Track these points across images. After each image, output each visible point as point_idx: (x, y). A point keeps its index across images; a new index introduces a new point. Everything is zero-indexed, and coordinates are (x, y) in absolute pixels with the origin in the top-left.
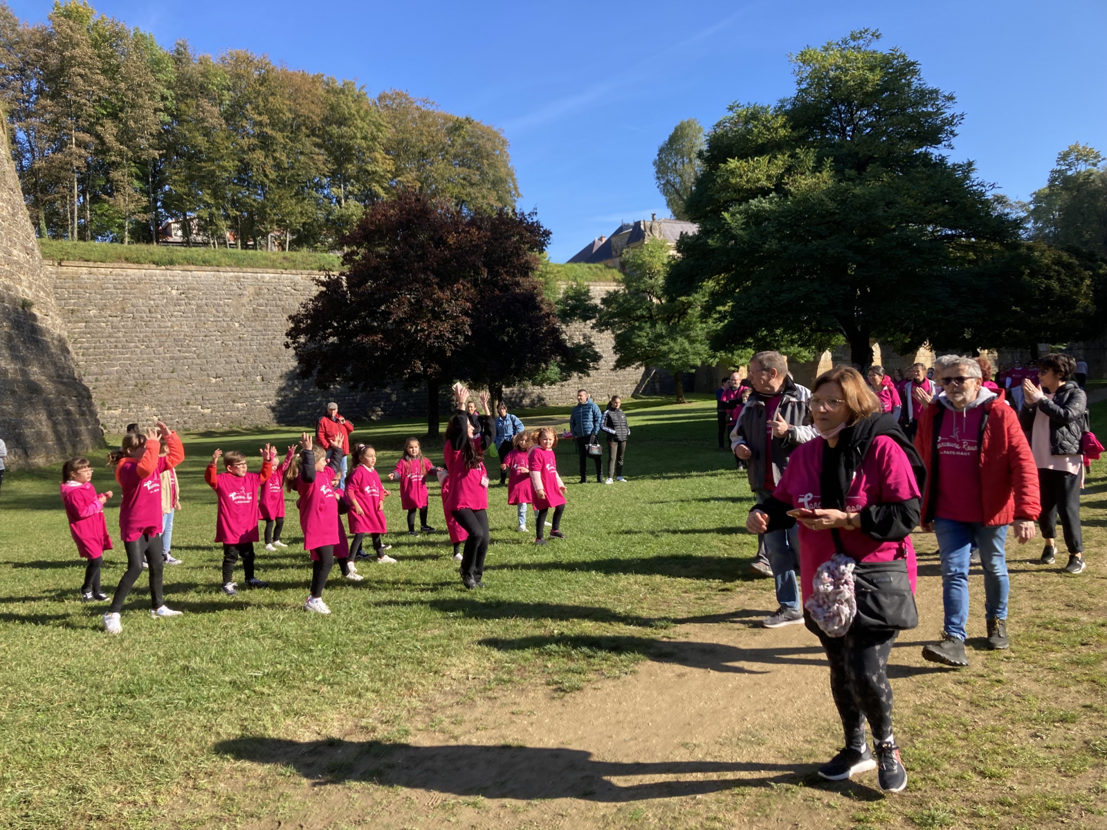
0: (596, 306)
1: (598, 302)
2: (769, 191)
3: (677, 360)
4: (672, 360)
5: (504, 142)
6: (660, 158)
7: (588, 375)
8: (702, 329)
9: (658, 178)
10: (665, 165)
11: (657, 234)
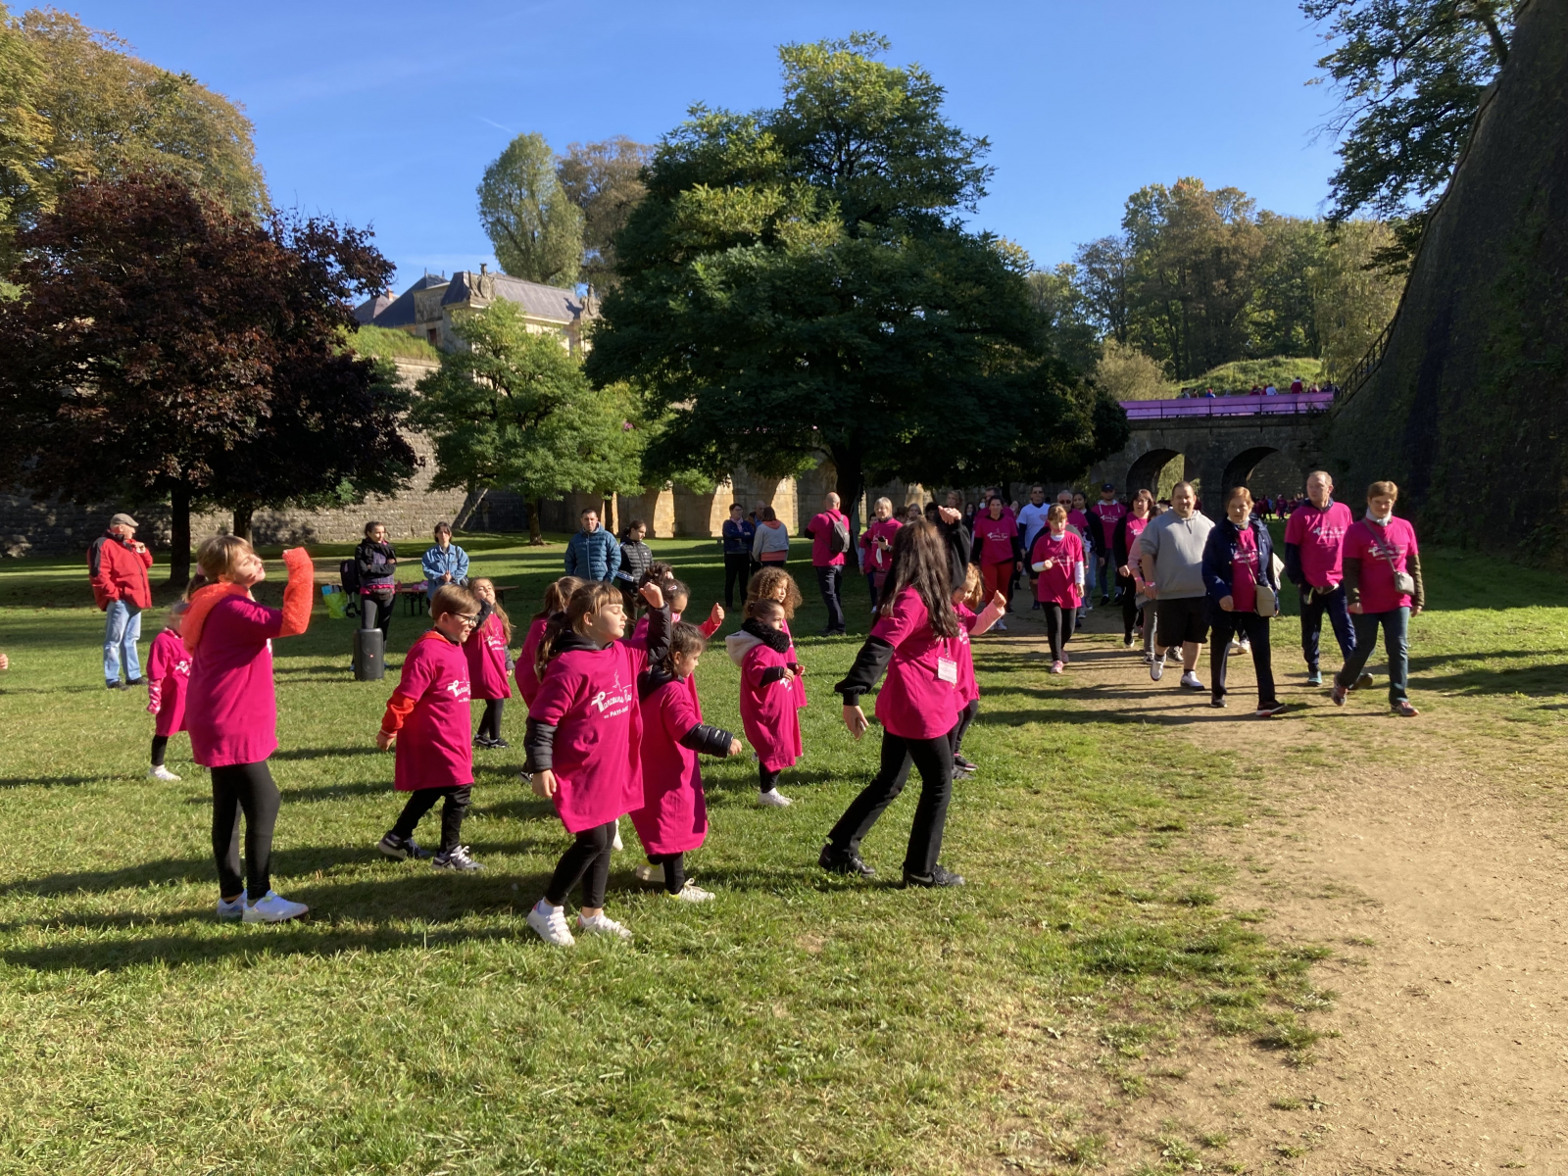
0: (409, 392)
1: (409, 385)
2: (754, 239)
3: (537, 481)
4: (529, 480)
5: (245, 125)
6: (487, 184)
8: (574, 438)
9: (484, 213)
10: (494, 195)
11: (488, 295)
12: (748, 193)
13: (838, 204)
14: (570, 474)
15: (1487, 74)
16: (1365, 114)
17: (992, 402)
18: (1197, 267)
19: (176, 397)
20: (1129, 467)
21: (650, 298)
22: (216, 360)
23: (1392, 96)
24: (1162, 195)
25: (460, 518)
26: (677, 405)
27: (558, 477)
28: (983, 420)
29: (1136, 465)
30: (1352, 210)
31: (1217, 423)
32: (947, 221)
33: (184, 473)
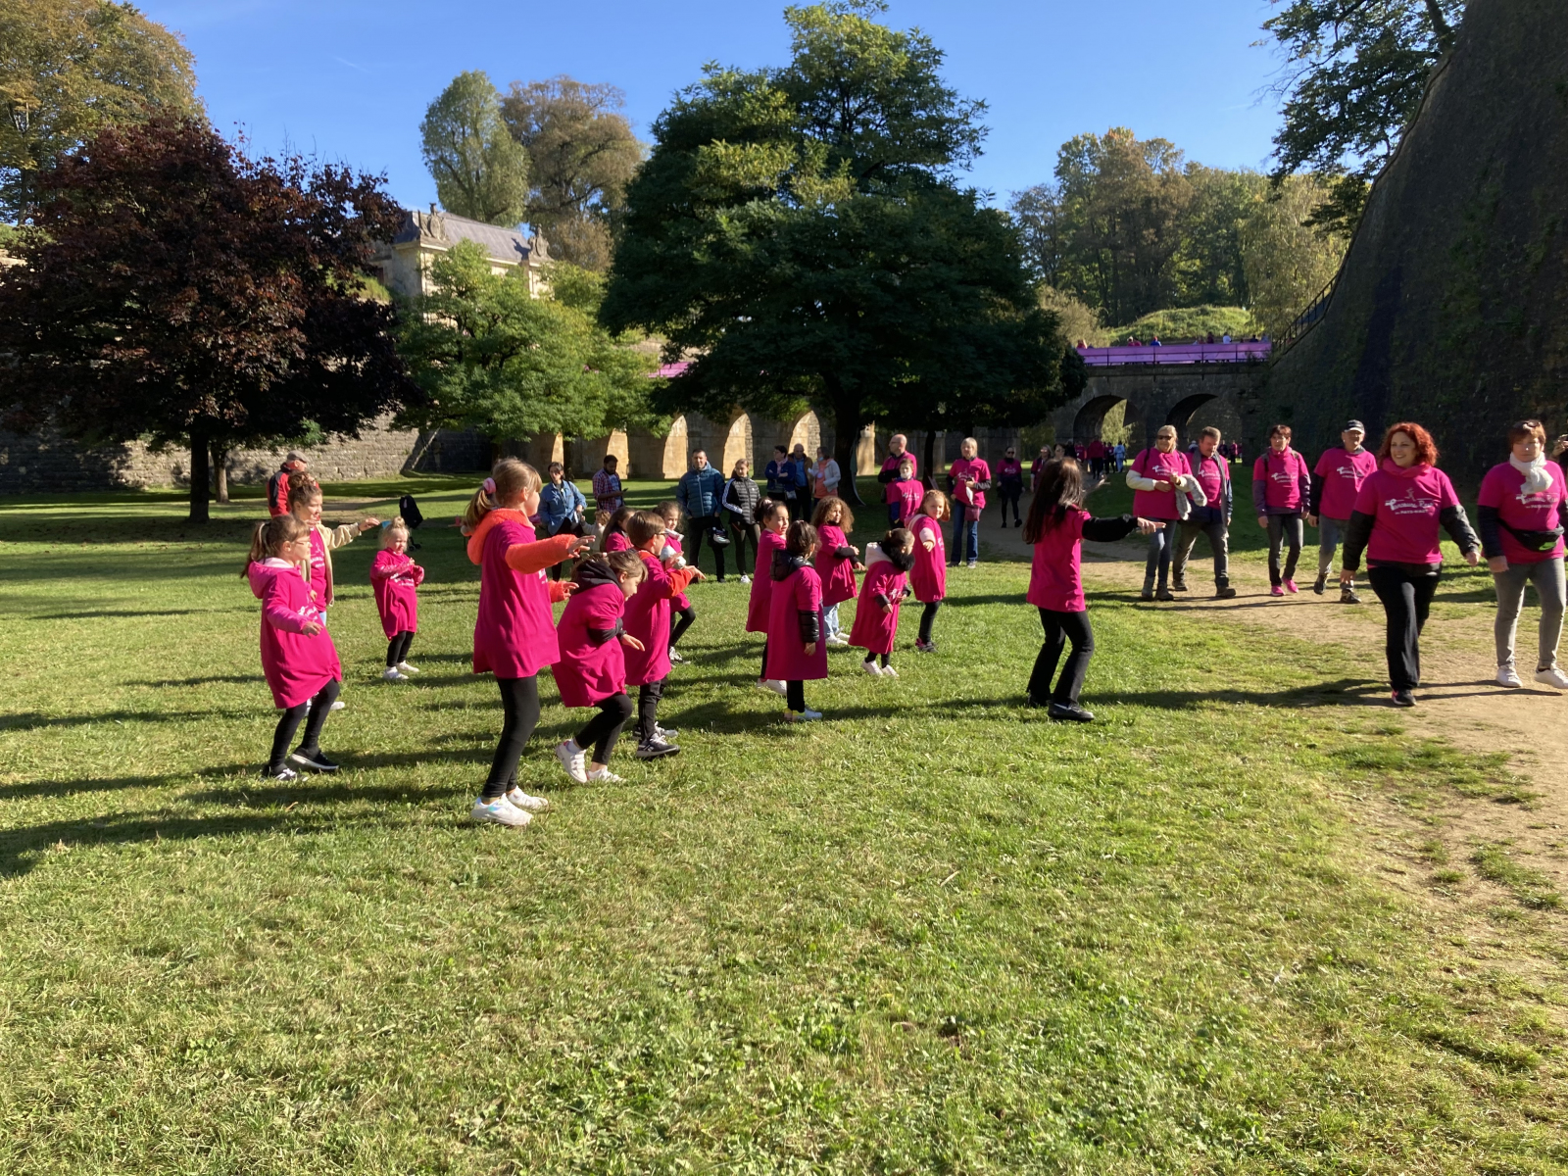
2: (772, 193)
3: (505, 422)
4: (496, 421)
6: (429, 122)
7: (357, 437)
8: (539, 380)
9: (427, 151)
10: (436, 133)
11: (438, 235)
12: (764, 150)
13: (849, 161)
14: (537, 416)
15: (1423, 40)
16: (1307, 76)
17: (989, 350)
18: (1127, 216)
19: (216, 338)
20: (1076, 412)
21: (670, 248)
22: (254, 303)
23: (1333, 59)
24: (1093, 144)
25: (411, 458)
26: (695, 350)
27: (526, 419)
28: (981, 367)
29: (1081, 411)
30: (1294, 167)
31: (1160, 370)
32: (939, 178)
33: (221, 413)
